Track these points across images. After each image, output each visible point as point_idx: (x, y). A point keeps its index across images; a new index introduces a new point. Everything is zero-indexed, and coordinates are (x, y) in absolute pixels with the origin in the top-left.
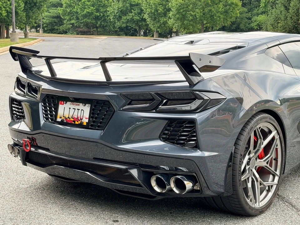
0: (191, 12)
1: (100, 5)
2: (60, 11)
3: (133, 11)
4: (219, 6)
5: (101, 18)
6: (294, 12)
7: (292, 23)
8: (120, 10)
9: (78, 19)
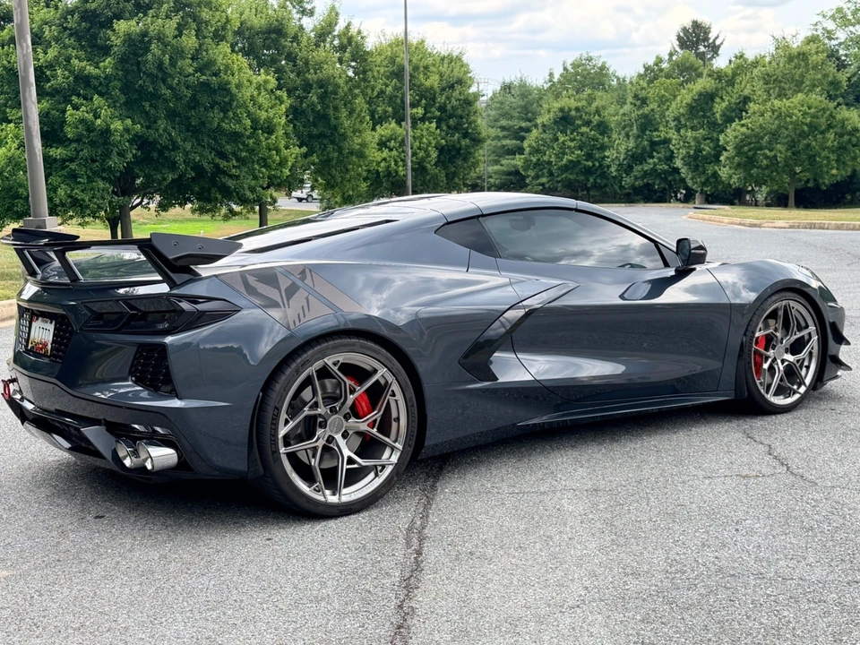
0: (767, 152)
1: (594, 145)
2: (518, 161)
3: (655, 154)
4: (828, 135)
5: (597, 170)
8: (630, 153)
9: (551, 174)
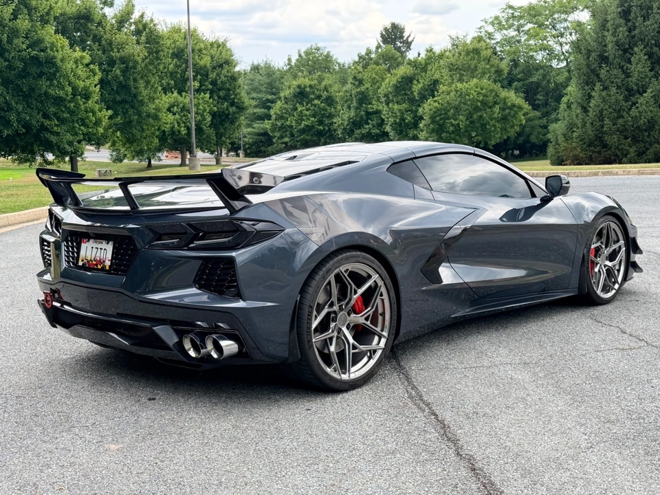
0: (452, 121)
1: (324, 114)
2: (267, 125)
3: (370, 121)
4: (494, 109)
5: (326, 133)
6: (596, 116)
7: (593, 131)
8: (351, 120)
9: (292, 135)
